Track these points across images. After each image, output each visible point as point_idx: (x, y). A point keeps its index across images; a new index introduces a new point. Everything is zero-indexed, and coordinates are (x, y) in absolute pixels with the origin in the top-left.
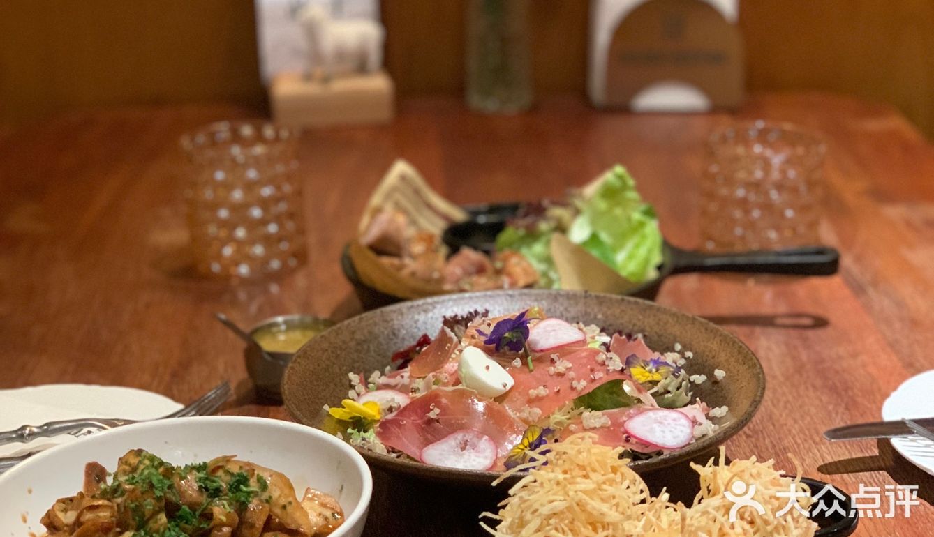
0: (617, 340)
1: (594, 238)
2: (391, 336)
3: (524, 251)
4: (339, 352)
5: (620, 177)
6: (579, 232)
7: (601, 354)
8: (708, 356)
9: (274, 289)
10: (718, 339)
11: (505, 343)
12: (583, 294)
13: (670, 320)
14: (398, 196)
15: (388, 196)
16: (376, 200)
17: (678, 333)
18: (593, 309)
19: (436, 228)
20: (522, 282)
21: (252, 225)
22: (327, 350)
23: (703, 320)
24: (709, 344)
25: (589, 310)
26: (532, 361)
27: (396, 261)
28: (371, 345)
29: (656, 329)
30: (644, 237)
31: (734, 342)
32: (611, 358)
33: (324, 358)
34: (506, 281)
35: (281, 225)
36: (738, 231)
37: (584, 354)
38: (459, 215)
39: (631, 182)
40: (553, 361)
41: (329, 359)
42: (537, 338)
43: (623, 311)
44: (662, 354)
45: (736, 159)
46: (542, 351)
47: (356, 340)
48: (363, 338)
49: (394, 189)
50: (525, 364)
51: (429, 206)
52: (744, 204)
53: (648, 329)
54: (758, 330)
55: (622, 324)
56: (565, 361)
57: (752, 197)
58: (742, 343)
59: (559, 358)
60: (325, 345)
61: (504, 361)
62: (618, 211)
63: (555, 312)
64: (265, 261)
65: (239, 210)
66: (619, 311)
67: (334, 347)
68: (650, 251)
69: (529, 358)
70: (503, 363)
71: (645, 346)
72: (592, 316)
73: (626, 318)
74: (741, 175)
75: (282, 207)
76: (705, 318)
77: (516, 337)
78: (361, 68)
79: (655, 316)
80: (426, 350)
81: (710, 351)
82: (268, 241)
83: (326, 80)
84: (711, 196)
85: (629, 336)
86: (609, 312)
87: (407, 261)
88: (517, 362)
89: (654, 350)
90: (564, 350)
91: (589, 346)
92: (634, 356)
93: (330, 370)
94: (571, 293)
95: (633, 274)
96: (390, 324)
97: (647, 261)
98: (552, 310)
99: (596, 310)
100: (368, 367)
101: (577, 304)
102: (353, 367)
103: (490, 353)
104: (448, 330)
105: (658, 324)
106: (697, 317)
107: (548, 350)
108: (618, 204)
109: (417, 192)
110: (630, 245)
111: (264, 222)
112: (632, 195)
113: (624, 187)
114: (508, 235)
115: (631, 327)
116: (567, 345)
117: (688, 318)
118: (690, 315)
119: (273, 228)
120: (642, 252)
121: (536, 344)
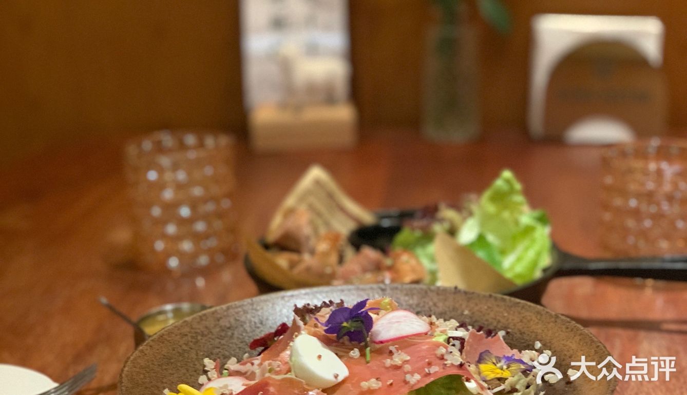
0: (472, 335)
1: (481, 239)
2: (259, 325)
3: (419, 251)
4: (199, 338)
5: (508, 181)
6: (468, 234)
7: (441, 347)
8: (565, 355)
9: (200, 282)
10: (578, 338)
11: (344, 332)
12: (453, 290)
13: (534, 318)
14: (312, 199)
15: (302, 199)
16: (290, 201)
17: (539, 331)
18: (461, 305)
19: (344, 228)
20: (408, 279)
21: (181, 222)
22: (186, 335)
23: (563, 317)
24: (568, 343)
25: (457, 305)
26: (371, 352)
27: (294, 257)
28: (236, 333)
29: (519, 326)
30: (533, 241)
31: (593, 341)
32: (451, 352)
33: (182, 342)
34: (387, 277)
35: (209, 224)
36: (631, 240)
37: (424, 347)
38: (367, 218)
39: (518, 186)
40: (391, 353)
41: (186, 344)
42: (380, 329)
43: (489, 307)
44: (520, 352)
45: (630, 171)
46: (381, 342)
47: (221, 327)
48: (228, 325)
49: (308, 193)
50: (363, 355)
51: (343, 210)
52: (636, 214)
53: (511, 326)
54: (642, 334)
55: (487, 320)
56: (403, 353)
57: (644, 207)
58: (600, 343)
59: (397, 349)
60: (186, 330)
61: (341, 351)
62: (506, 215)
63: (424, 306)
64: (195, 255)
65: (171, 208)
66: (486, 307)
67: (196, 333)
68: (539, 254)
69: (368, 349)
70: (340, 353)
71: (503, 342)
72: (459, 312)
73: (492, 315)
74: (633, 187)
75: (210, 207)
76: (567, 316)
77: (354, 327)
78: (330, 99)
79: (520, 313)
80: (282, 338)
81: (568, 351)
82: (197, 238)
83: (298, 108)
84: (606, 207)
85: (489, 333)
86: (476, 308)
87: (307, 257)
88: (355, 353)
89: (512, 348)
90: (403, 342)
91: (434, 340)
92: (487, 351)
93: (186, 355)
94: (441, 288)
95: (519, 276)
96: (259, 313)
97: (535, 264)
98: (421, 305)
99: (464, 306)
100: (227, 353)
101: (445, 300)
102: (212, 354)
103: (327, 342)
104: (298, 319)
105: (521, 321)
106: (560, 316)
107: (387, 341)
108: (506, 207)
109: (330, 196)
110: (520, 248)
111: (191, 221)
112: (519, 198)
113: (512, 191)
114: (405, 235)
115: (495, 324)
116: (407, 337)
117: (551, 316)
118: (553, 313)
119: (200, 226)
120: (531, 254)
121: (377, 335)
